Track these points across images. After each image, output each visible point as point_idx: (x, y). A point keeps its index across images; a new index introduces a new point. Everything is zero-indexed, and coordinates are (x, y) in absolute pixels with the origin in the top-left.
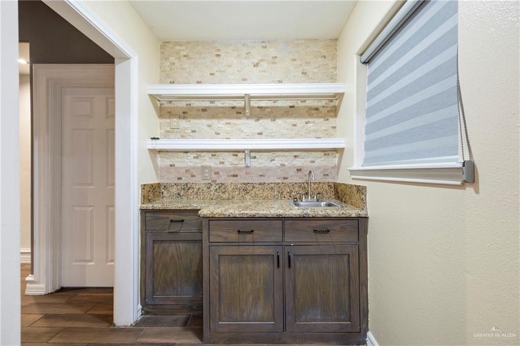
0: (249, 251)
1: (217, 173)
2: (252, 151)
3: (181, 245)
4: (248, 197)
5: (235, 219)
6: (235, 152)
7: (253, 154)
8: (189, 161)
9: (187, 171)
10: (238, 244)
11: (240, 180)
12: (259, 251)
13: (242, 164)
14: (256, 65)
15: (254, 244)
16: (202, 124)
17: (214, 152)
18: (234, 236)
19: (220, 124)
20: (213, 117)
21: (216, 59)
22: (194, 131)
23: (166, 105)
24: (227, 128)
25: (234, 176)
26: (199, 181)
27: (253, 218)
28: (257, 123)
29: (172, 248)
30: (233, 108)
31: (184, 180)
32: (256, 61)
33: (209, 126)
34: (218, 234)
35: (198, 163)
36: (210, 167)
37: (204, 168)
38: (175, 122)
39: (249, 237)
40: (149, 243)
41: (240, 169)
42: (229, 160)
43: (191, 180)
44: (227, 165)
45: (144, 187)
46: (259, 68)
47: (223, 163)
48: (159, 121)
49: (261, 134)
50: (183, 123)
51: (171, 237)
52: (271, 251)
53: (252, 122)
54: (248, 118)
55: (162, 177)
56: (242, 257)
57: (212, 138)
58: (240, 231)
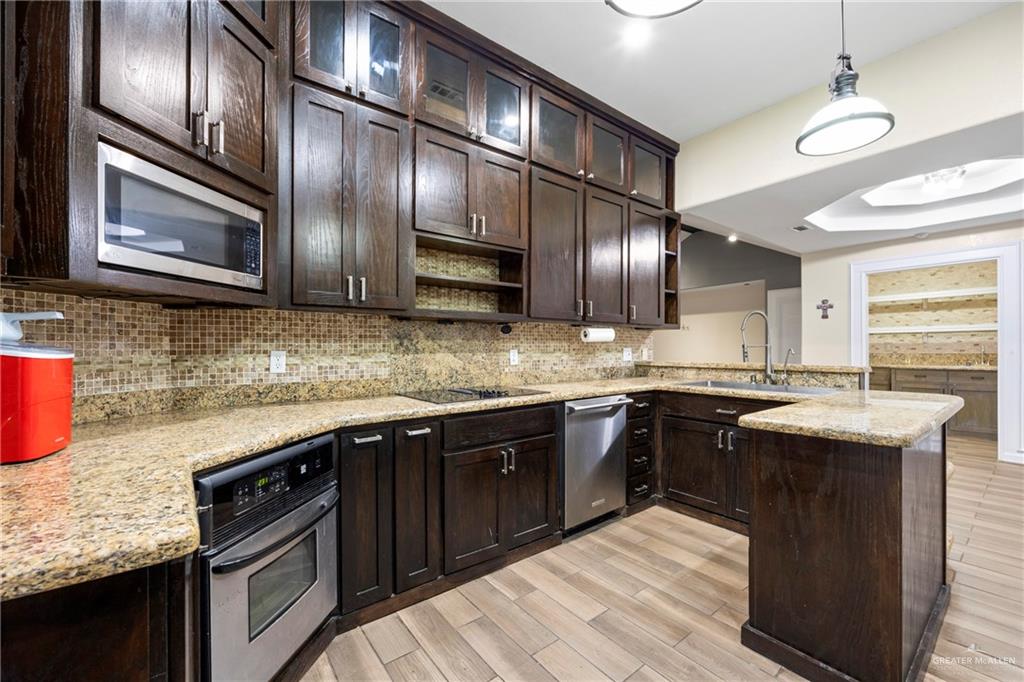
1: (898, 347)
2: (930, 333)
6: (914, 334)
10: (915, 382)
11: (918, 352)
13: (920, 341)
14: (933, 275)
15: (926, 383)
16: (885, 316)
17: (895, 335)
18: (913, 378)
19: (901, 316)
20: (895, 311)
22: (878, 321)
24: (907, 318)
27: (926, 370)
28: (934, 313)
30: (913, 305)
33: (891, 317)
34: (901, 377)
35: (882, 341)
37: (886, 344)
41: (918, 345)
42: (908, 340)
47: (903, 341)
49: (938, 321)
53: (930, 313)
54: (925, 310)
57: (893, 326)
58: (916, 376)
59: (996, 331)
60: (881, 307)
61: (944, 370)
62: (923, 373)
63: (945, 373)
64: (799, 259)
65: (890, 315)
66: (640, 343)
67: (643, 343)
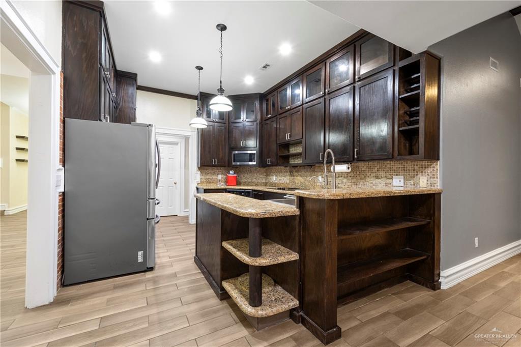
66: (417, 172)
67: (422, 172)
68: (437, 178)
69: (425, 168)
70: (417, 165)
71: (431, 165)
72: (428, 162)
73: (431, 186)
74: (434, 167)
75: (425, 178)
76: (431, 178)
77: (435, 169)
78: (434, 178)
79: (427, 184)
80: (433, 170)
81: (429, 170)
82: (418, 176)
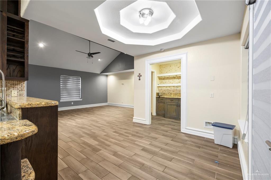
0: (172, 104)
1: (170, 91)
2: (177, 86)
3: (162, 104)
4: (176, 96)
5: (170, 98)
6: (174, 86)
7: (178, 87)
8: (165, 88)
9: (164, 90)
10: (171, 102)
11: (175, 92)
12: (174, 104)
13: (175, 89)
14: (178, 67)
15: (173, 102)
16: (167, 81)
17: (169, 87)
18: (170, 101)
19: (171, 81)
20: (169, 79)
21: (170, 67)
22: (166, 82)
23: (160, 77)
24: (172, 81)
25: (174, 91)
26: (166, 92)
28: (179, 80)
29: (161, 104)
30: (174, 77)
31: (164, 92)
32: (178, 66)
33: (169, 81)
34: (168, 101)
35: (166, 89)
36: (169, 90)
37: (167, 90)
38: (162, 80)
39: (172, 101)
40: (157, 102)
41: (175, 90)
42: (173, 88)
43: (165, 92)
44: (172, 89)
45: (157, 93)
46: (179, 68)
47: (171, 89)
48: (159, 80)
49: (179, 82)
50: (164, 81)
51: (161, 102)
52: (176, 104)
54: (177, 79)
55: (160, 91)
56: (171, 105)
57: (169, 84)
58: (171, 100)
59: (181, 86)
60: (166, 78)
61: (177, 98)
62: (173, 99)
63: (178, 99)
64: (134, 57)
65: (169, 80)
66: (9, 87)
67: (13, 87)
68: (24, 91)
69: (16, 85)
70: (9, 83)
71: (20, 83)
72: (17, 82)
73: (20, 95)
74: (22, 85)
75: (15, 91)
76: (20, 91)
77: (23, 86)
78: (22, 91)
79: (17, 94)
80: (21, 86)
81: (19, 86)
82: (10, 90)
